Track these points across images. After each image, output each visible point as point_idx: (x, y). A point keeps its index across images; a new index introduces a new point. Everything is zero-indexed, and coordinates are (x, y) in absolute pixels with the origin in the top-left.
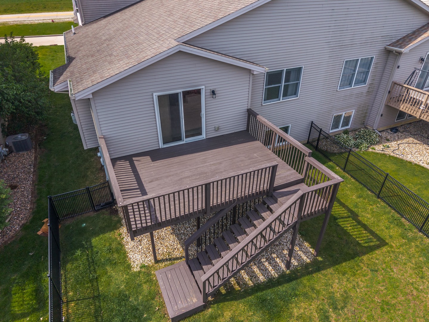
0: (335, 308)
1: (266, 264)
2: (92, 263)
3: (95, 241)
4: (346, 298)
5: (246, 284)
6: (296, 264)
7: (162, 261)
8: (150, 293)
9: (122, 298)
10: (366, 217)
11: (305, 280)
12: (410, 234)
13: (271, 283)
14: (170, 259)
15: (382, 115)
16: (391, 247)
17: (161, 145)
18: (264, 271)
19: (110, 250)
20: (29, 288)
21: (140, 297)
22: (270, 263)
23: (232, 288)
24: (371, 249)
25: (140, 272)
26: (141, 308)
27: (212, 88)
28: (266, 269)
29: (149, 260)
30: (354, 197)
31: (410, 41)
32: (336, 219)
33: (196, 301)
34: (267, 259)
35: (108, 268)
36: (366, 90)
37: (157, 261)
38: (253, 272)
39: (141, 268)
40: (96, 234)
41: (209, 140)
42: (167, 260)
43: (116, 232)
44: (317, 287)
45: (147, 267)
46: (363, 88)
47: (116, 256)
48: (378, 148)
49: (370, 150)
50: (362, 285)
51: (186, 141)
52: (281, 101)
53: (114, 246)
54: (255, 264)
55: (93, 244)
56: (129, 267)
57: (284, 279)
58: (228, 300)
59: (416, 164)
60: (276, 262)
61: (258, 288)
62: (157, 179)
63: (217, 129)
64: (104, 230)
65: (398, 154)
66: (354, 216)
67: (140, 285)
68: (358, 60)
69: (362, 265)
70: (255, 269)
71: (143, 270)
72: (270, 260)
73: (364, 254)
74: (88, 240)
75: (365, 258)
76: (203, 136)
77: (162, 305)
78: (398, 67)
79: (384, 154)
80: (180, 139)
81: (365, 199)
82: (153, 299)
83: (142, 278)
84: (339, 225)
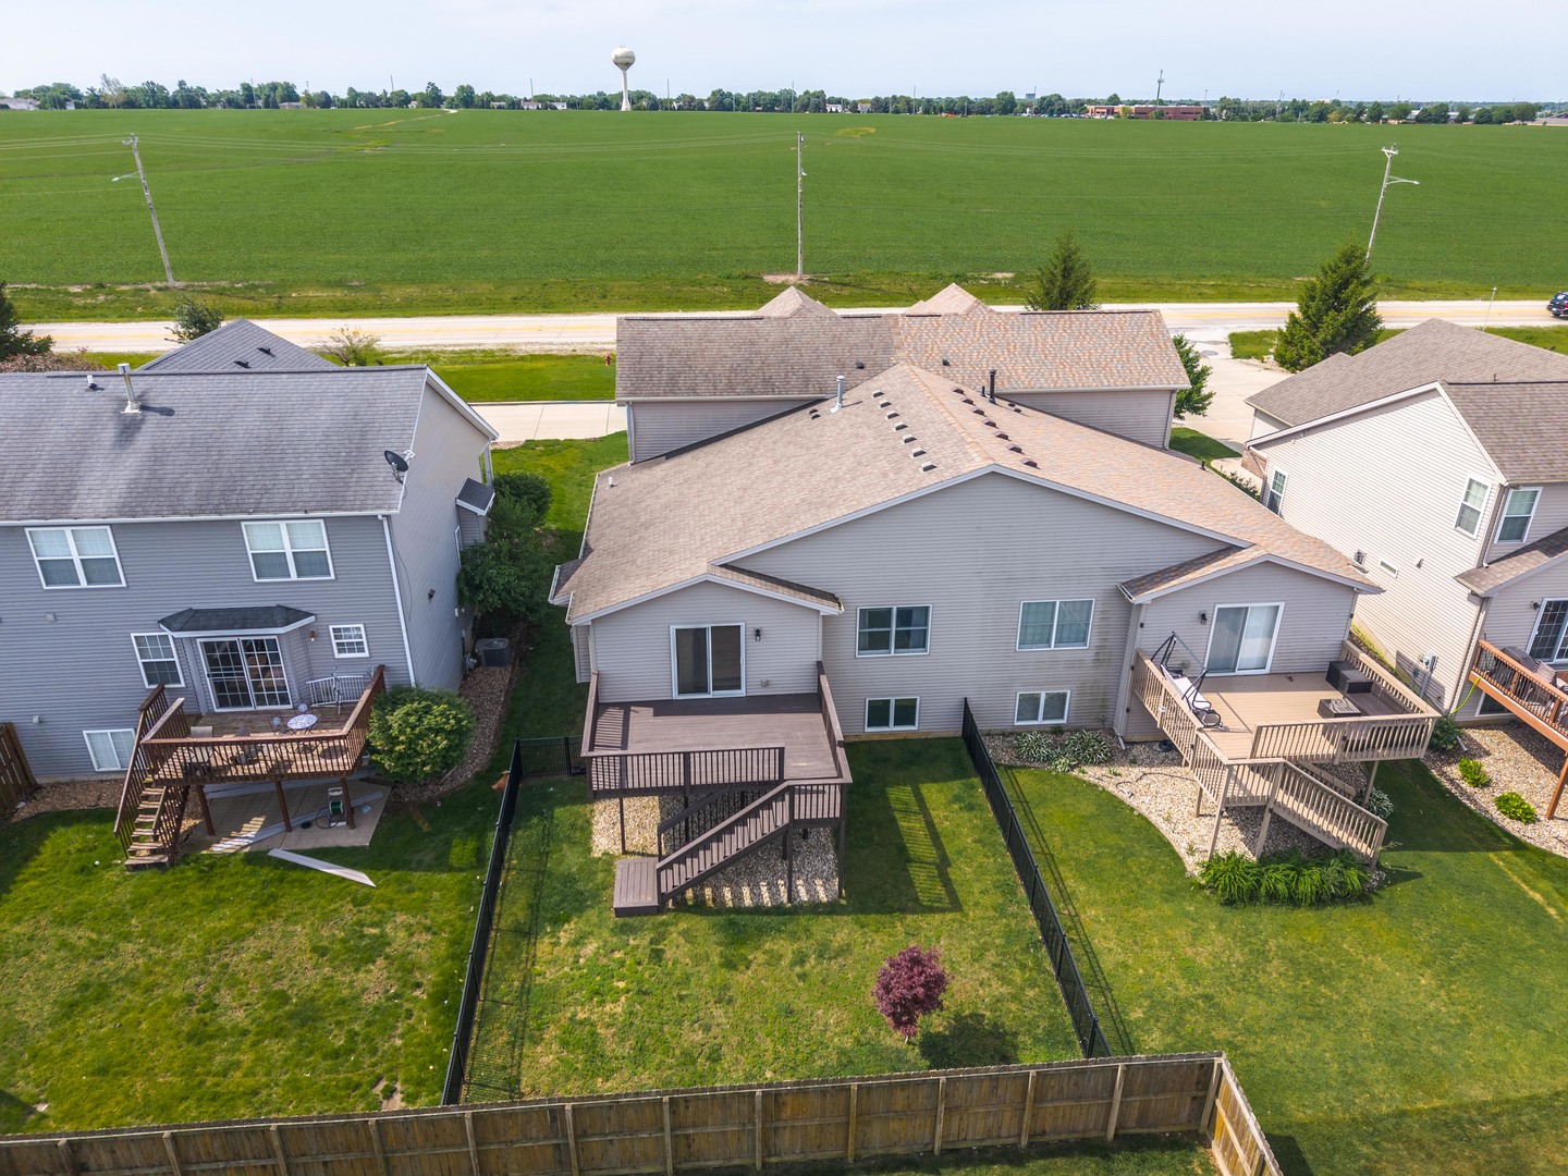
0: (821, 956)
1: (764, 889)
2: (547, 836)
3: (558, 811)
4: (845, 950)
5: (723, 903)
6: (806, 899)
7: (633, 853)
8: (603, 882)
9: (570, 880)
10: (961, 872)
11: (803, 920)
12: (1014, 909)
13: (758, 910)
14: (643, 855)
15: (1128, 710)
16: (967, 916)
17: (676, 696)
18: (756, 894)
19: (573, 826)
20: (471, 845)
21: (591, 885)
22: (769, 889)
23: (704, 902)
24: (931, 910)
25: (600, 859)
26: (587, 894)
27: (757, 626)
28: (760, 895)
29: (616, 849)
30: (969, 840)
31: (1161, 582)
32: (909, 860)
33: (651, 900)
34: (768, 884)
35: (565, 846)
36: (1090, 656)
37: (625, 852)
38: (742, 893)
39: (603, 854)
40: (563, 804)
41: (749, 699)
42: (639, 854)
43: (589, 807)
44: (814, 929)
45: (613, 857)
46: (1083, 651)
47: (578, 834)
48: (1092, 774)
49: (1075, 772)
50: (878, 943)
51: (712, 694)
52: (893, 654)
53: (580, 822)
54: (749, 885)
55: (555, 815)
56: (590, 850)
57: (778, 910)
58: (691, 912)
59: (1140, 815)
60: (779, 890)
61: (739, 910)
62: (648, 740)
63: (766, 684)
64: (574, 801)
65: (1122, 793)
66: (944, 863)
67: (595, 873)
68: (1055, 603)
69: (898, 924)
70: (746, 891)
71: (605, 858)
72: (770, 886)
73: (914, 912)
74: (551, 809)
75: (910, 918)
76: (741, 693)
77: (611, 898)
78: (1142, 625)
79: (1096, 785)
80: (705, 690)
81: (983, 847)
82: (604, 889)
83: (600, 866)
84: (907, 871)
